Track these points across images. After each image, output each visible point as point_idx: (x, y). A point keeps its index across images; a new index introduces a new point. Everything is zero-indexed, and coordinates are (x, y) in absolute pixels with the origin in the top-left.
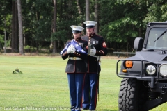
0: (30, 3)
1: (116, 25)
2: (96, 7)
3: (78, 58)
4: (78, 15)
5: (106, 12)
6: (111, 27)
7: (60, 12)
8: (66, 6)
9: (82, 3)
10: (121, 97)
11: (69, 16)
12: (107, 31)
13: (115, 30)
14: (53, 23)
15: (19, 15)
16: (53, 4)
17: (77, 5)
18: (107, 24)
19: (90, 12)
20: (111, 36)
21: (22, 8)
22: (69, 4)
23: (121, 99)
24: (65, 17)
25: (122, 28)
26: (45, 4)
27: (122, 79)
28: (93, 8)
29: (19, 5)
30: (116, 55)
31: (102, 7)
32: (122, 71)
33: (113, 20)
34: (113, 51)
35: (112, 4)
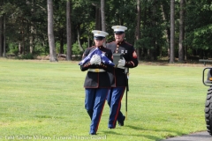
0: (114, 11)
1: (203, 31)
2: (181, 13)
3: (101, 70)
4: (163, 21)
5: (192, 18)
6: (197, 34)
7: (144, 19)
8: (150, 13)
9: (167, 10)
10: (207, 106)
11: (153, 23)
12: (192, 38)
13: (202, 37)
14: (137, 30)
15: (103, 22)
16: (136, 11)
17: (161, 11)
18: (193, 30)
19: (175, 18)
20: (196, 43)
21: (106, 15)
22: (154, 11)
23: (208, 109)
24: (149, 24)
25: (208, 35)
26: (128, 11)
27: (209, 88)
28: (178, 14)
29: (102, 12)
30: (202, 62)
31: (188, 13)
32: (208, 79)
33: (199, 27)
34: (198, 59)
35: (199, 10)
